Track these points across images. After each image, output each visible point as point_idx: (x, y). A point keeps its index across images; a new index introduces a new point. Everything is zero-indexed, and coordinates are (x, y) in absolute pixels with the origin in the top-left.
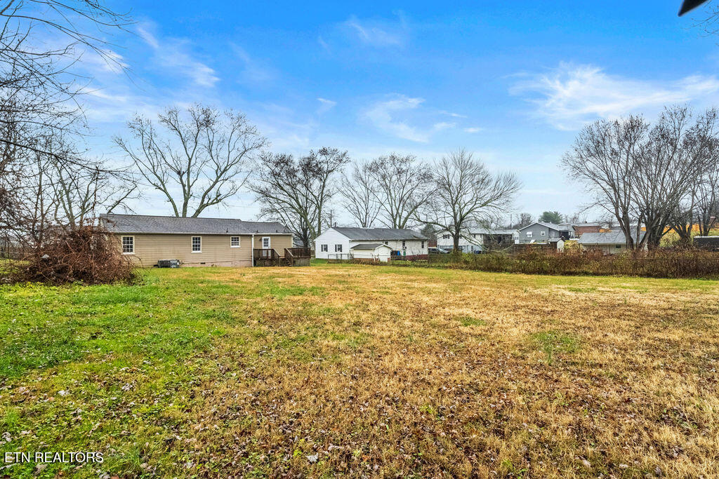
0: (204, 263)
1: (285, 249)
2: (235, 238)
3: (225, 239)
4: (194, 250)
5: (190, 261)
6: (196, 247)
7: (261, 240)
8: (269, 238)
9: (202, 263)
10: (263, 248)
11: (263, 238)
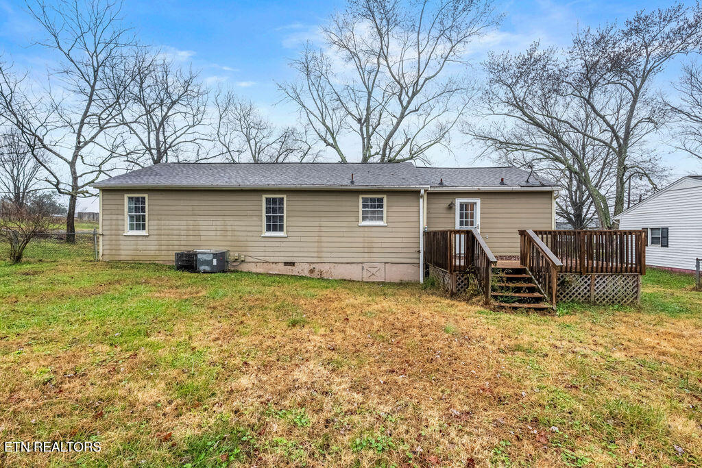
0: (293, 264)
1: (523, 233)
2: (373, 201)
3: (345, 203)
4: (269, 229)
5: (261, 256)
6: (274, 224)
7: (451, 207)
8: (478, 201)
9: (286, 264)
10: (458, 227)
11: (458, 201)
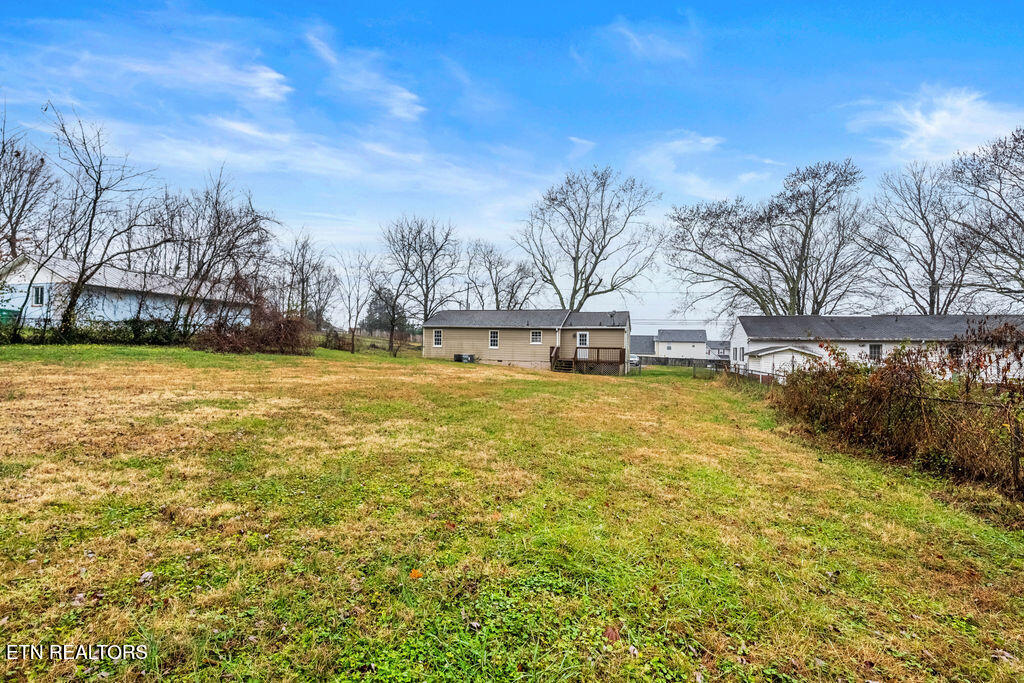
0: (501, 361)
2: (537, 333)
3: (525, 334)
4: (491, 345)
5: (488, 357)
6: (494, 343)
7: (575, 336)
8: (588, 333)
9: (498, 361)
10: (578, 346)
11: (578, 333)
